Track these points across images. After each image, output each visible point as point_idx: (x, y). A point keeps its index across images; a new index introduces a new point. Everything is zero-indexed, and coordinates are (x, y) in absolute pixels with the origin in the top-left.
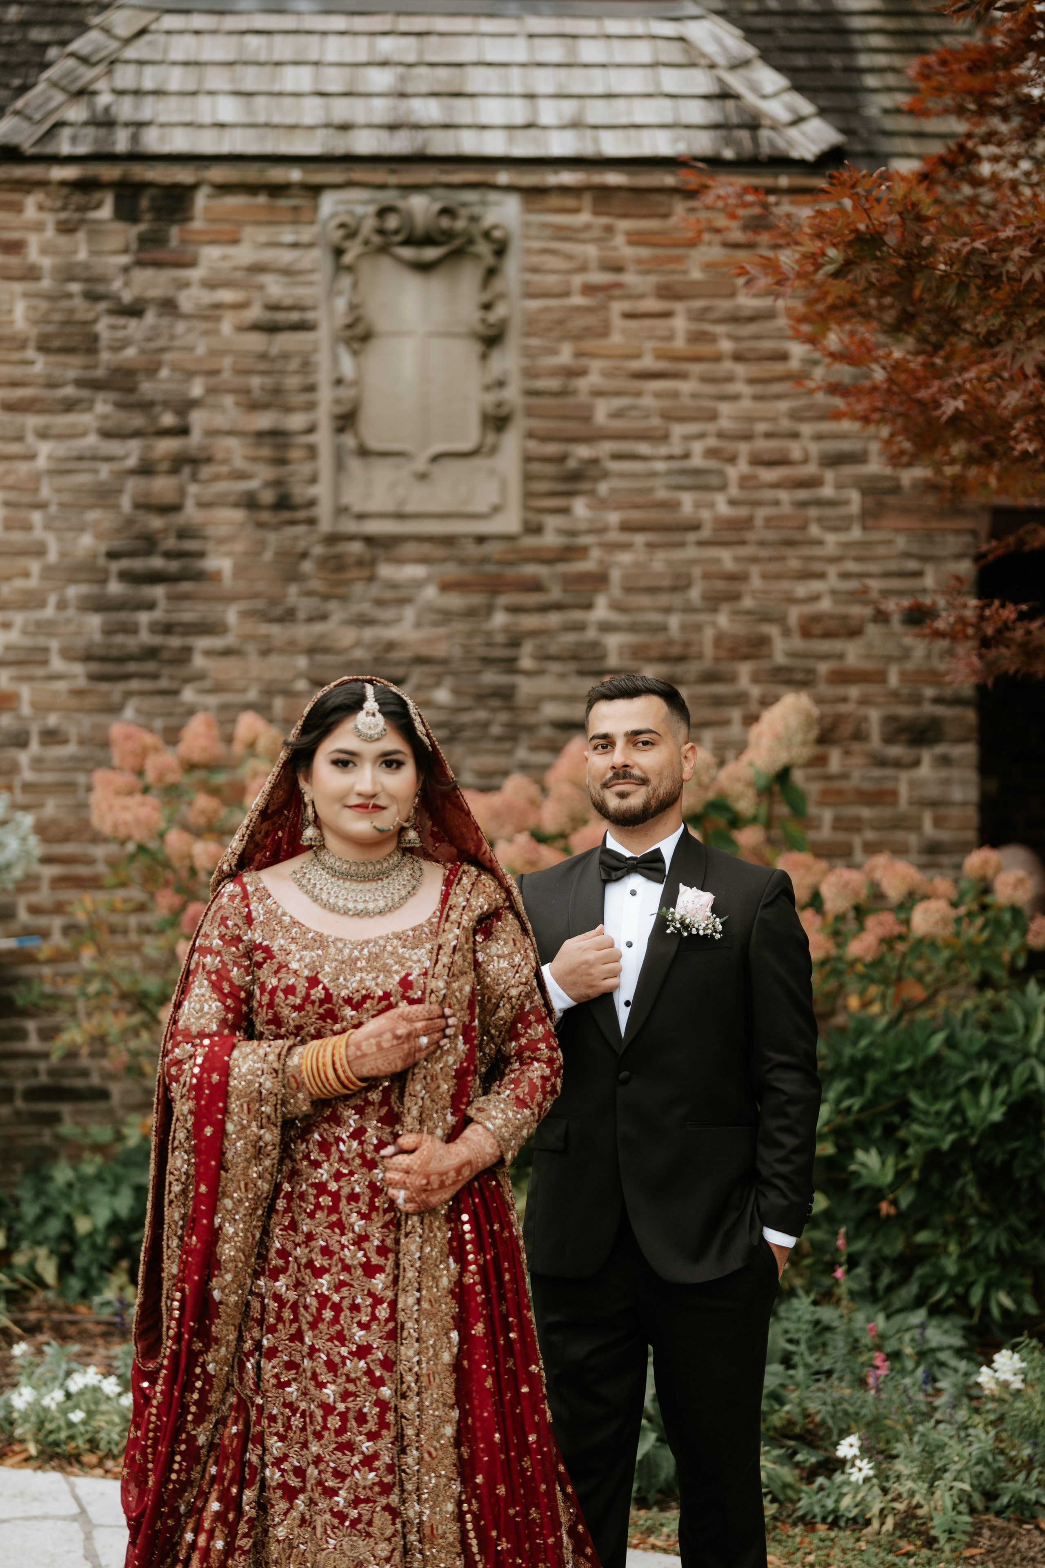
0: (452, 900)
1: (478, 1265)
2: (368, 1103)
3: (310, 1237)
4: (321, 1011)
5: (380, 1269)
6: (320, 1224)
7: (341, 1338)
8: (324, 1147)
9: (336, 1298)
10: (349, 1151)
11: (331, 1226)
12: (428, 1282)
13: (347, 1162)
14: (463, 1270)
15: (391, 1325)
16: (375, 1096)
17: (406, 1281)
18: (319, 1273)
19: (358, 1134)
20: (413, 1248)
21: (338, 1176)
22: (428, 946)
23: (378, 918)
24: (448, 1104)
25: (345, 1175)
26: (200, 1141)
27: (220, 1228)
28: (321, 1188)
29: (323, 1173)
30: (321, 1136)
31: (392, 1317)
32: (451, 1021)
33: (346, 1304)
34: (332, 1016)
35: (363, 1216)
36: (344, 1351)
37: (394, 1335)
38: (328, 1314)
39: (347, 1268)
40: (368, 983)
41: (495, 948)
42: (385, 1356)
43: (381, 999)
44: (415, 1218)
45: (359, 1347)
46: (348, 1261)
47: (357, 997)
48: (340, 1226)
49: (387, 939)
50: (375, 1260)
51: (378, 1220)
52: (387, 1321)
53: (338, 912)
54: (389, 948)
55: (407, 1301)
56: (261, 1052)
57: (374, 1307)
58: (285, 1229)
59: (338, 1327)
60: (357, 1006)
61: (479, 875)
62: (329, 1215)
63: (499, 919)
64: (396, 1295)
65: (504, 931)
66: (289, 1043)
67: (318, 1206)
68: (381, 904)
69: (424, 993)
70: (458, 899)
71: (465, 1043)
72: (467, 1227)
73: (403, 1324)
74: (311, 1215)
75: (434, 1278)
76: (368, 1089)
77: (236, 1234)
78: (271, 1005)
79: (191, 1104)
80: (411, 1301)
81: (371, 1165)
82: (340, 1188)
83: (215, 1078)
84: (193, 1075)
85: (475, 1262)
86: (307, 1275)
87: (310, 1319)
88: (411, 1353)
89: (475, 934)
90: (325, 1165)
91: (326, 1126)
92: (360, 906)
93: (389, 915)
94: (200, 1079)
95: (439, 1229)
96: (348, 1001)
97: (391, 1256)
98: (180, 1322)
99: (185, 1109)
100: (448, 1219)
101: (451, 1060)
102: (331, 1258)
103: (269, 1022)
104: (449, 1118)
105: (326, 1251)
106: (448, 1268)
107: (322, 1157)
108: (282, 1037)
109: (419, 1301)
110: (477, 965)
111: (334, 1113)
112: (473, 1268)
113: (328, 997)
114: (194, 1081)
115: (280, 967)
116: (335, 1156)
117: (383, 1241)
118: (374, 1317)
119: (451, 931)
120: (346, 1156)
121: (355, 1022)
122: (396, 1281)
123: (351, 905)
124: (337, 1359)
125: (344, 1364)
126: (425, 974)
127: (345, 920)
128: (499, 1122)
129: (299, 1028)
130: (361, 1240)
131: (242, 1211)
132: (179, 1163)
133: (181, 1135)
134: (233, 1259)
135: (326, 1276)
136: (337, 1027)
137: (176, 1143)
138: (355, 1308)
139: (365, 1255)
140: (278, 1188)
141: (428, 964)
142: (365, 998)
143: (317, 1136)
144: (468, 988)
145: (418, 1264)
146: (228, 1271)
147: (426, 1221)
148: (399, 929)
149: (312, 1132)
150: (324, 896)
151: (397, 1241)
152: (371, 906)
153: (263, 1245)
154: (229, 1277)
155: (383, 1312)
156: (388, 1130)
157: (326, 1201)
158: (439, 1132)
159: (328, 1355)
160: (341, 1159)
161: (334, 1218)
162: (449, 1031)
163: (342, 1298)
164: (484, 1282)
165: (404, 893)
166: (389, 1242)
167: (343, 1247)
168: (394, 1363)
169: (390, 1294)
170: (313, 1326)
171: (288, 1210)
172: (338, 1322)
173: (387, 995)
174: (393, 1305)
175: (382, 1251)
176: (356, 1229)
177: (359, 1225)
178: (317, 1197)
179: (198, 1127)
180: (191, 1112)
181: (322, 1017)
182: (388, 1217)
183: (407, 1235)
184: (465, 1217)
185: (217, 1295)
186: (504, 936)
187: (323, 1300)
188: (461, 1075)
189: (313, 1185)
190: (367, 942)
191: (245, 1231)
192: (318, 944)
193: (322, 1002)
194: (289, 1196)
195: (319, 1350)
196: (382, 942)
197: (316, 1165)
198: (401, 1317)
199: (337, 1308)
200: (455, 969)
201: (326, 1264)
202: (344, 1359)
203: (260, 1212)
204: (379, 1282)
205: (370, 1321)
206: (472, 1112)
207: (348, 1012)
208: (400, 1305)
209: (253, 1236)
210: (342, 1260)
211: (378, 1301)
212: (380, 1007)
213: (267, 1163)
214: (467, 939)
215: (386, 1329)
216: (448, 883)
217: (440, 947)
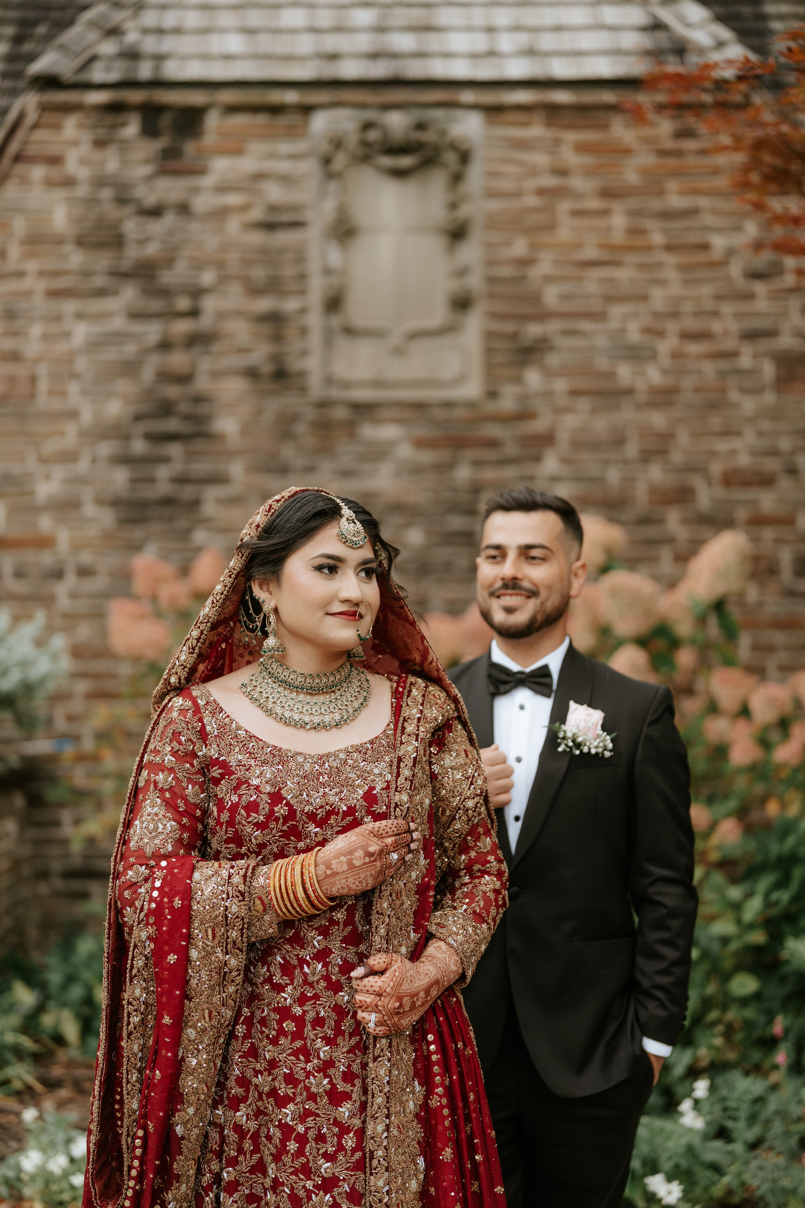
0: (405, 712)
1: (444, 1087)
2: (333, 922)
3: (273, 1064)
4: (285, 828)
5: (347, 1096)
6: (283, 1051)
7: (306, 1171)
8: (287, 969)
9: (301, 1129)
10: (314, 974)
11: (295, 1053)
12: (396, 1108)
13: (311, 985)
14: (429, 1093)
15: (358, 1155)
16: (340, 915)
17: (375, 1107)
18: (282, 1102)
19: (322, 955)
20: (382, 1072)
21: (302, 1000)
22: (387, 759)
23: (334, 730)
24: (411, 921)
25: (310, 999)
26: (163, 969)
27: (183, 1059)
28: (284, 1013)
29: (287, 997)
30: (284, 958)
31: (359, 1146)
32: (416, 835)
33: (311, 1134)
34: (295, 833)
35: (329, 1041)
36: (309, 1184)
37: (360, 1166)
38: (292, 1146)
39: (312, 1097)
40: (332, 799)
41: (448, 760)
42: (353, 1188)
43: (345, 814)
44: (384, 1041)
45: (324, 1179)
46: (314, 1090)
47: (321, 813)
48: (306, 1053)
49: (348, 753)
50: (342, 1087)
51: (344, 1044)
52: (354, 1151)
53: (295, 725)
54: (350, 762)
55: (375, 1128)
56: (225, 873)
57: (340, 1137)
58: (245, 1056)
59: (303, 1160)
60: (321, 823)
61: (426, 687)
62: (292, 1041)
63: (450, 731)
64: (364, 1122)
65: (455, 742)
66: (252, 863)
67: (281, 1032)
68: (337, 717)
69: (388, 807)
70: (411, 711)
71: (425, 858)
72: (432, 1047)
73: (372, 1153)
74: (274, 1042)
75: (401, 1102)
76: (332, 909)
77: (199, 1064)
78: (231, 823)
79: (151, 930)
80: (380, 1128)
81: (336, 987)
82: (304, 1012)
83: (177, 903)
84: (152, 899)
85: (442, 1084)
86: (270, 1104)
87: (274, 1150)
88: (380, 1183)
89: (430, 746)
90: (289, 989)
91: (288, 947)
92: (317, 720)
93: (345, 728)
94: (159, 904)
95: (404, 1051)
96: (312, 817)
97: (358, 1082)
98: (142, 1160)
99: (144, 935)
100: (413, 1041)
101: (414, 875)
102: (295, 1087)
103: (228, 841)
104: (412, 935)
105: (290, 1079)
106: (413, 1092)
107: (286, 980)
108: (241, 856)
109: (388, 1128)
110: (433, 777)
111: (297, 934)
112: (440, 1090)
113: (292, 812)
114: (153, 905)
115: (240, 783)
116: (299, 979)
117: (349, 1067)
118: (340, 1148)
119: (409, 743)
120: (310, 979)
121: (320, 838)
122: (363, 1106)
123: (307, 719)
124: (302, 1194)
125: (309, 1198)
126: (388, 788)
127: (301, 733)
128: (460, 938)
129: (262, 846)
130: (328, 1065)
131: (206, 1041)
132: (138, 992)
133: (140, 963)
134: (196, 1091)
135: (291, 1106)
136: (301, 845)
137: (135, 971)
138: (321, 1138)
139: (331, 1082)
140: (239, 1014)
141: (389, 777)
142: (329, 813)
143: (279, 959)
144: (427, 802)
145: (387, 1089)
146: (190, 1104)
147: (394, 1044)
148: (357, 742)
149: (273, 954)
150: (279, 710)
151: (364, 1066)
152: (327, 719)
153: (223, 1074)
154: (191, 1111)
155: (349, 1142)
156: (352, 949)
157: (289, 1026)
158: (403, 950)
159: (292, 1189)
160: (305, 982)
161: (298, 1044)
162: (413, 846)
163: (307, 1129)
164: (452, 1106)
165: (356, 704)
166: (356, 1068)
167: (308, 1074)
168: (363, 1195)
169: (357, 1122)
170: (277, 1158)
171: (248, 1035)
172: (303, 1154)
173: (351, 810)
174: (361, 1133)
175: (349, 1077)
176: (322, 1055)
177: (324, 1051)
178: (280, 1022)
179: (158, 955)
180: (149, 938)
181: (286, 835)
182: (353, 1041)
183: (375, 1059)
184: (430, 1037)
185: (179, 1130)
186: (455, 747)
187: (287, 1130)
188: (422, 890)
189: (276, 1010)
190: (328, 755)
191: (208, 1061)
192: (277, 760)
193: (286, 819)
194: (249, 1022)
195: (283, 1184)
196: (342, 756)
197: (279, 988)
198: (370, 1145)
199: (302, 1140)
200: (416, 782)
201: (290, 1092)
202: (309, 1192)
203: (222, 1040)
204: (345, 1111)
205: (336, 1152)
206: (433, 928)
207: (312, 828)
208: (369, 1133)
209: (215, 1065)
210: (307, 1088)
211: (344, 1130)
212: (344, 823)
213: (232, 989)
214: (425, 751)
215: (353, 1159)
216: (397, 695)
217: (400, 760)
